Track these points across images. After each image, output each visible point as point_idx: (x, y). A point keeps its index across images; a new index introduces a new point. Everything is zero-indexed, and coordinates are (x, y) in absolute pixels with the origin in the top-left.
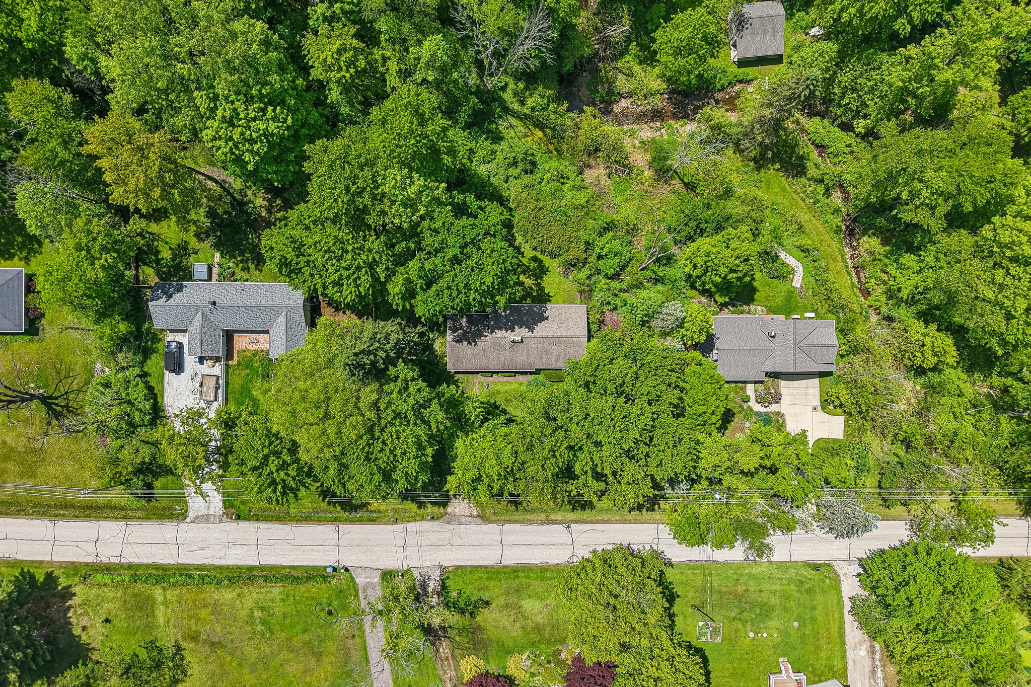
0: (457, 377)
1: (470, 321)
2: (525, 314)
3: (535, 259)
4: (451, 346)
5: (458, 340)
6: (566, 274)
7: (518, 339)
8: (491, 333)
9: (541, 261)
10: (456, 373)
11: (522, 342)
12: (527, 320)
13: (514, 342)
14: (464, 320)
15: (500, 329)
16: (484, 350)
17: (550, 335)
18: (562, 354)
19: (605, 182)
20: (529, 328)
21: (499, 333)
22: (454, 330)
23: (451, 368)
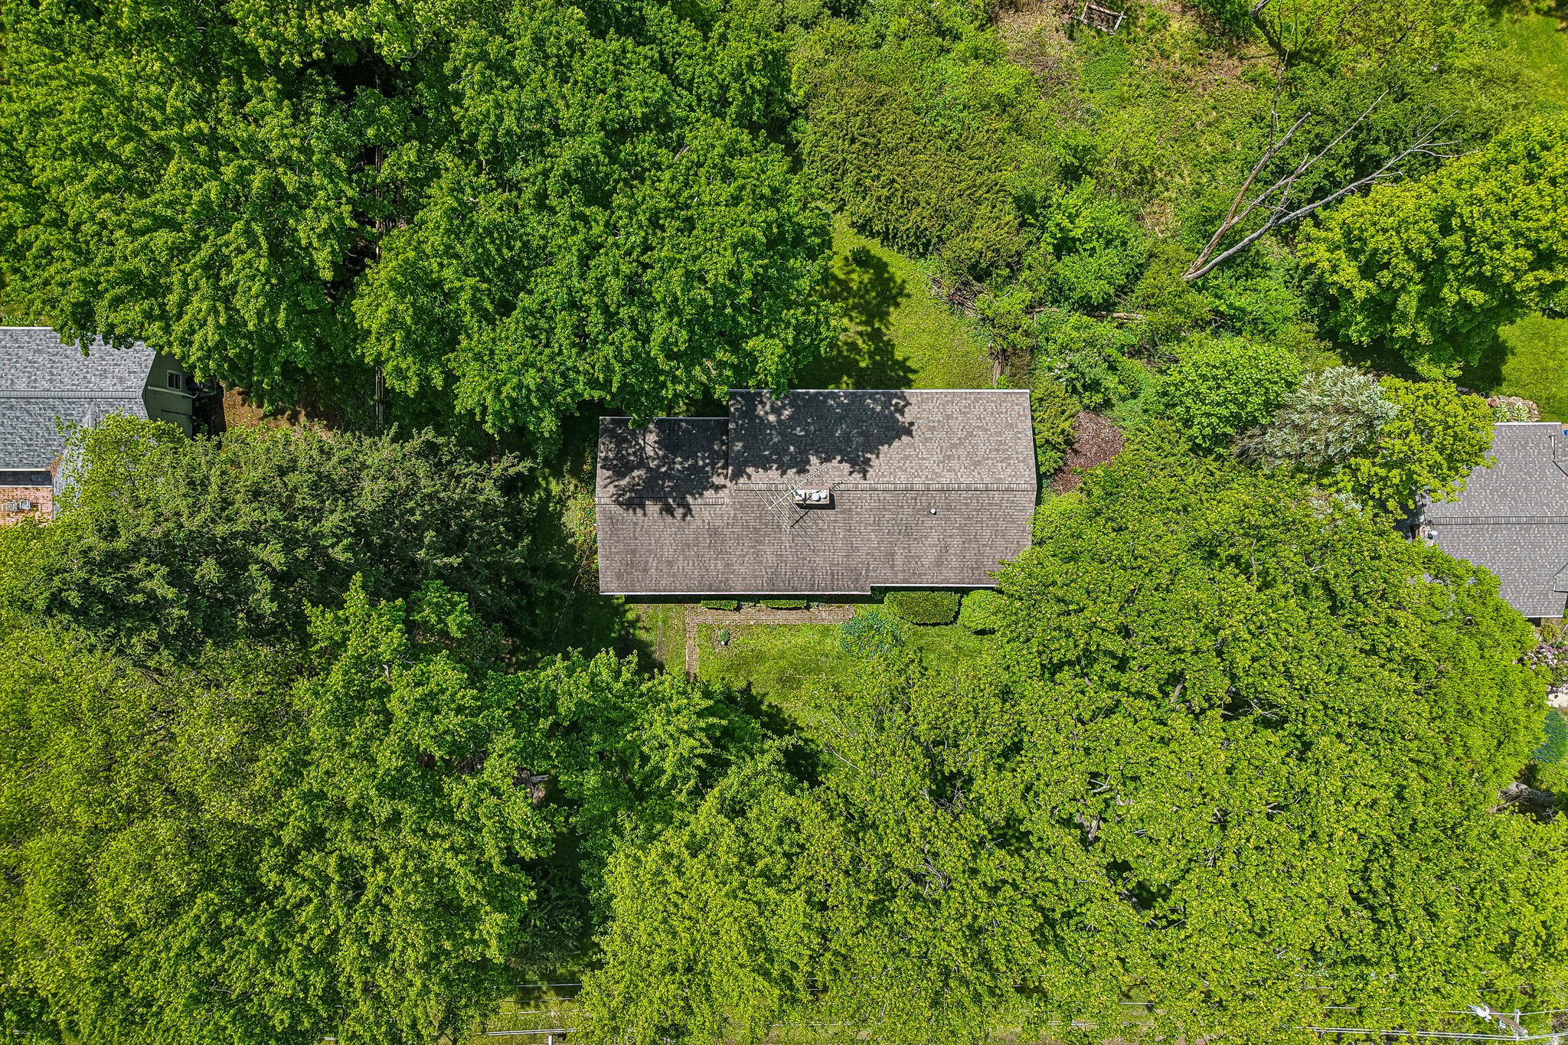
0: (633, 612)
1: (672, 440)
2: (840, 419)
3: (862, 259)
4: (611, 520)
5: (633, 501)
6: (957, 302)
7: (819, 495)
8: (736, 476)
9: (881, 267)
10: (630, 599)
11: (831, 505)
12: (847, 438)
13: (806, 506)
14: (652, 438)
15: (763, 464)
16: (714, 532)
17: (919, 484)
18: (956, 543)
19: (1058, 48)
20: (853, 462)
21: (760, 479)
22: (620, 468)
23: (610, 586)
